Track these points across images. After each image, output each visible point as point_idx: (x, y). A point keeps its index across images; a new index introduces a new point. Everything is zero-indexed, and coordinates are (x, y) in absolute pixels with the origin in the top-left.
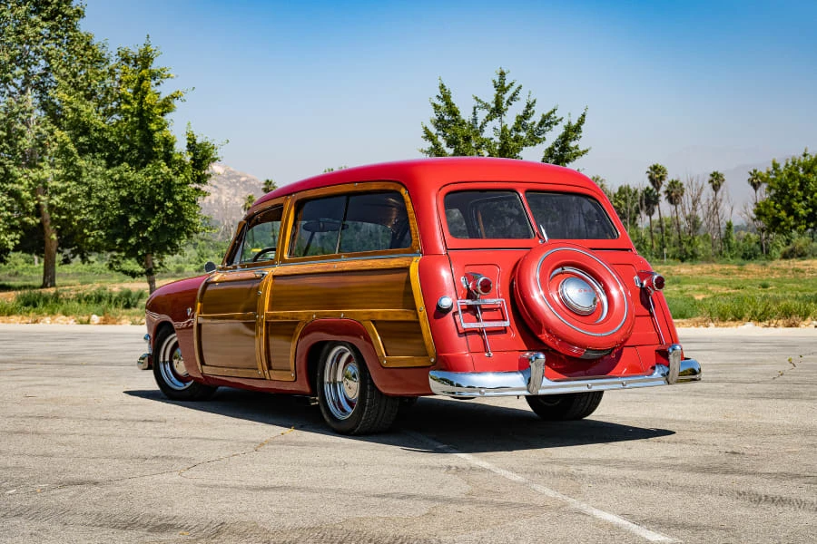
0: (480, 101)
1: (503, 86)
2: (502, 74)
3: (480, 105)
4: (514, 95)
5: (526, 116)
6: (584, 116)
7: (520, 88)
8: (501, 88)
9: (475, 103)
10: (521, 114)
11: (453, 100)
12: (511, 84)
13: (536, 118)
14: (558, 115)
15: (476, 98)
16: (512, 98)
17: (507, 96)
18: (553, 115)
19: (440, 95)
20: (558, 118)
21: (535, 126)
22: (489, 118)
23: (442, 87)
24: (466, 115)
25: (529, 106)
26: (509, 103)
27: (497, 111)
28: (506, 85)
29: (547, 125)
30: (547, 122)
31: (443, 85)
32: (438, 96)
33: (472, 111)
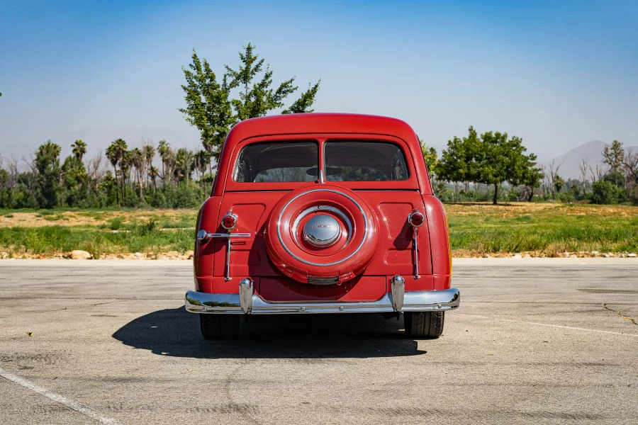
0: (230, 70)
1: (250, 58)
2: (249, 49)
3: (230, 73)
4: (257, 66)
5: (263, 85)
6: (316, 86)
7: (262, 61)
8: (248, 60)
9: (226, 71)
10: (260, 83)
11: (210, 67)
12: (255, 58)
13: (274, 87)
14: (294, 85)
15: (227, 67)
16: (255, 69)
17: (253, 66)
18: (290, 85)
19: (192, 63)
20: (294, 87)
21: (273, 93)
22: (234, 84)
23: (195, 57)
24: (219, 81)
25: (267, 77)
26: (253, 73)
28: (253, 57)
29: (284, 92)
30: (284, 89)
31: (195, 55)
32: (190, 65)
33: (223, 78)
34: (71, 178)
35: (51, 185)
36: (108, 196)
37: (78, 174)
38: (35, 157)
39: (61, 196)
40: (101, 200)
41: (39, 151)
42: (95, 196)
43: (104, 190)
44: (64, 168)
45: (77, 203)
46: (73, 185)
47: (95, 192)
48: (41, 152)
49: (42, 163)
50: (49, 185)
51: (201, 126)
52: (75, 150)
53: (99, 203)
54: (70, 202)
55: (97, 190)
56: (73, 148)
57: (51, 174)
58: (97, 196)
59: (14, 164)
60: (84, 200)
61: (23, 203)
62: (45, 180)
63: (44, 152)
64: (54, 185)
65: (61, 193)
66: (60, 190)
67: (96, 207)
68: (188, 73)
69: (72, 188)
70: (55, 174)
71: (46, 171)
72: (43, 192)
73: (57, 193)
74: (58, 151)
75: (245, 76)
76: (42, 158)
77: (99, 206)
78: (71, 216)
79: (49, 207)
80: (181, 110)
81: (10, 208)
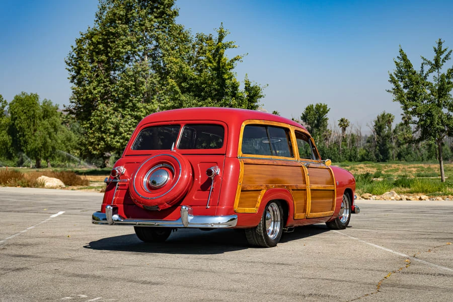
0: (425, 60)
2: (440, 43)
3: (425, 62)
4: (447, 56)
7: (451, 52)
8: (439, 52)
9: (422, 61)
11: (408, 58)
12: (445, 50)
15: (423, 58)
16: (446, 58)
17: (442, 57)
19: (400, 56)
22: (430, 71)
26: (443, 61)
27: (437, 65)
28: (442, 50)
31: (401, 50)
32: (398, 57)
33: (421, 66)
34: (401, 139)
35: (385, 144)
36: (429, 152)
37: (406, 136)
38: (374, 124)
39: (392, 153)
40: (422, 155)
41: (377, 119)
42: (418, 152)
43: (425, 148)
44: (395, 131)
45: (404, 157)
46: (403, 144)
47: (418, 149)
48: (378, 120)
49: (379, 128)
50: (384, 145)
51: (402, 102)
52: (404, 118)
53: (421, 158)
54: (400, 157)
55: (420, 147)
56: (402, 116)
57: (386, 136)
58: (420, 152)
59: (359, 129)
60: (409, 155)
61: (366, 158)
62: (381, 140)
63: (381, 120)
64: (387, 145)
65: (392, 150)
66: (392, 148)
67: (419, 160)
68: (397, 64)
69: (401, 146)
70: (388, 136)
71: (382, 134)
72: (380, 150)
73: (390, 150)
74: (392, 119)
76: (379, 124)
77: (421, 160)
79: (384, 161)
80: (388, 91)
81: (356, 161)
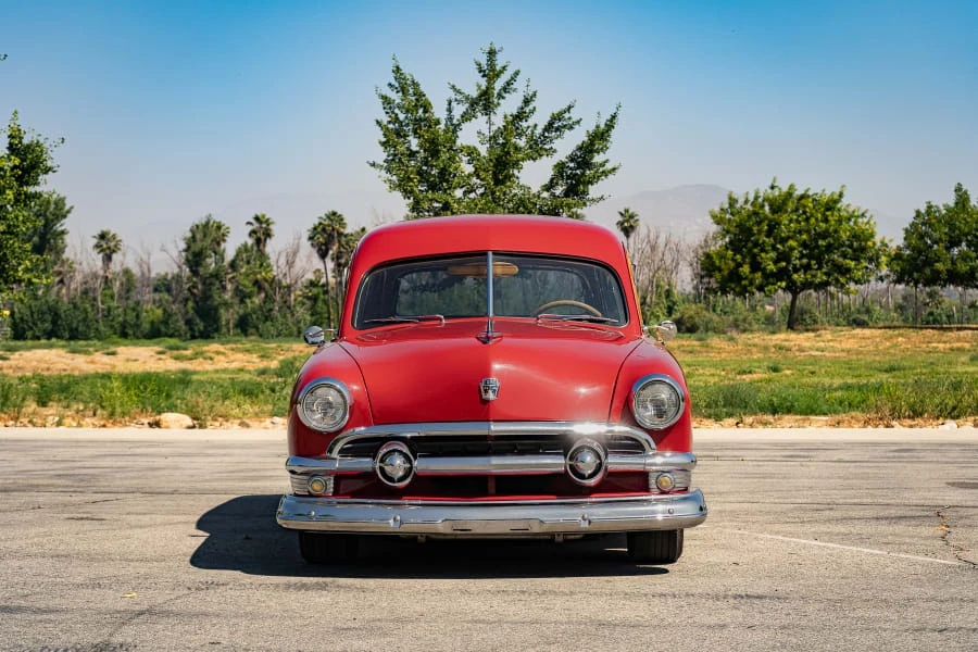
0: (459, 92)
1: (494, 70)
2: (492, 53)
3: (458, 97)
4: (508, 84)
5: (520, 116)
6: (614, 117)
7: (517, 73)
8: (491, 73)
9: (452, 95)
10: (515, 113)
12: (504, 68)
13: (539, 120)
14: (574, 115)
15: (453, 87)
16: (505, 89)
17: (499, 84)
18: (567, 115)
19: (394, 82)
20: (574, 120)
21: (539, 131)
22: (466, 117)
23: (397, 70)
24: (439, 112)
25: (527, 101)
26: (500, 96)
28: (498, 68)
29: (557, 129)
30: (557, 124)
31: (398, 68)
32: (390, 85)
33: (446, 106)
34: (247, 283)
35: (211, 296)
36: (312, 315)
37: (259, 276)
38: (183, 246)
39: (228, 316)
40: (299, 322)
41: (189, 235)
42: (289, 316)
43: (304, 304)
44: (233, 265)
45: (257, 329)
46: (250, 296)
47: (289, 308)
48: (194, 237)
49: (195, 258)
50: (206, 296)
51: (407, 193)
52: (253, 232)
53: (295, 329)
54: (244, 326)
55: (293, 303)
56: (250, 228)
57: (212, 276)
58: (293, 315)
59: (145, 257)
60: (269, 323)
61: (163, 329)
62: (200, 287)
63: (198, 236)
64: (216, 297)
65: (227, 310)
66: (226, 305)
67: (291, 335)
68: (386, 100)
69: (248, 301)
70: (216, 275)
71: (201, 270)
72: (197, 311)
73: (222, 311)
74: (223, 235)
75: (484, 102)
76: (196, 247)
77: (296, 333)
78: (218, 353)
79: (206, 336)
80: (373, 165)
81: (138, 338)
